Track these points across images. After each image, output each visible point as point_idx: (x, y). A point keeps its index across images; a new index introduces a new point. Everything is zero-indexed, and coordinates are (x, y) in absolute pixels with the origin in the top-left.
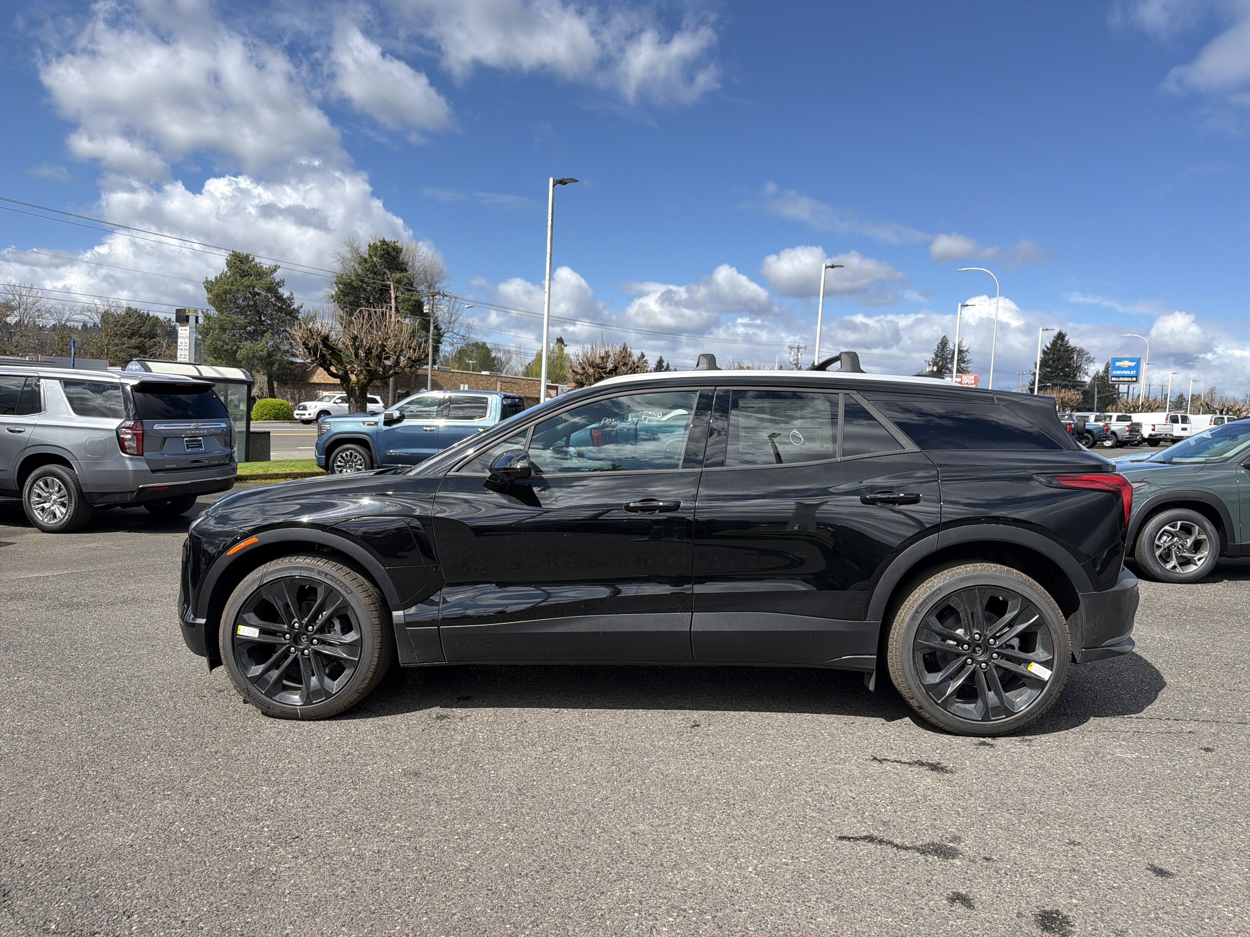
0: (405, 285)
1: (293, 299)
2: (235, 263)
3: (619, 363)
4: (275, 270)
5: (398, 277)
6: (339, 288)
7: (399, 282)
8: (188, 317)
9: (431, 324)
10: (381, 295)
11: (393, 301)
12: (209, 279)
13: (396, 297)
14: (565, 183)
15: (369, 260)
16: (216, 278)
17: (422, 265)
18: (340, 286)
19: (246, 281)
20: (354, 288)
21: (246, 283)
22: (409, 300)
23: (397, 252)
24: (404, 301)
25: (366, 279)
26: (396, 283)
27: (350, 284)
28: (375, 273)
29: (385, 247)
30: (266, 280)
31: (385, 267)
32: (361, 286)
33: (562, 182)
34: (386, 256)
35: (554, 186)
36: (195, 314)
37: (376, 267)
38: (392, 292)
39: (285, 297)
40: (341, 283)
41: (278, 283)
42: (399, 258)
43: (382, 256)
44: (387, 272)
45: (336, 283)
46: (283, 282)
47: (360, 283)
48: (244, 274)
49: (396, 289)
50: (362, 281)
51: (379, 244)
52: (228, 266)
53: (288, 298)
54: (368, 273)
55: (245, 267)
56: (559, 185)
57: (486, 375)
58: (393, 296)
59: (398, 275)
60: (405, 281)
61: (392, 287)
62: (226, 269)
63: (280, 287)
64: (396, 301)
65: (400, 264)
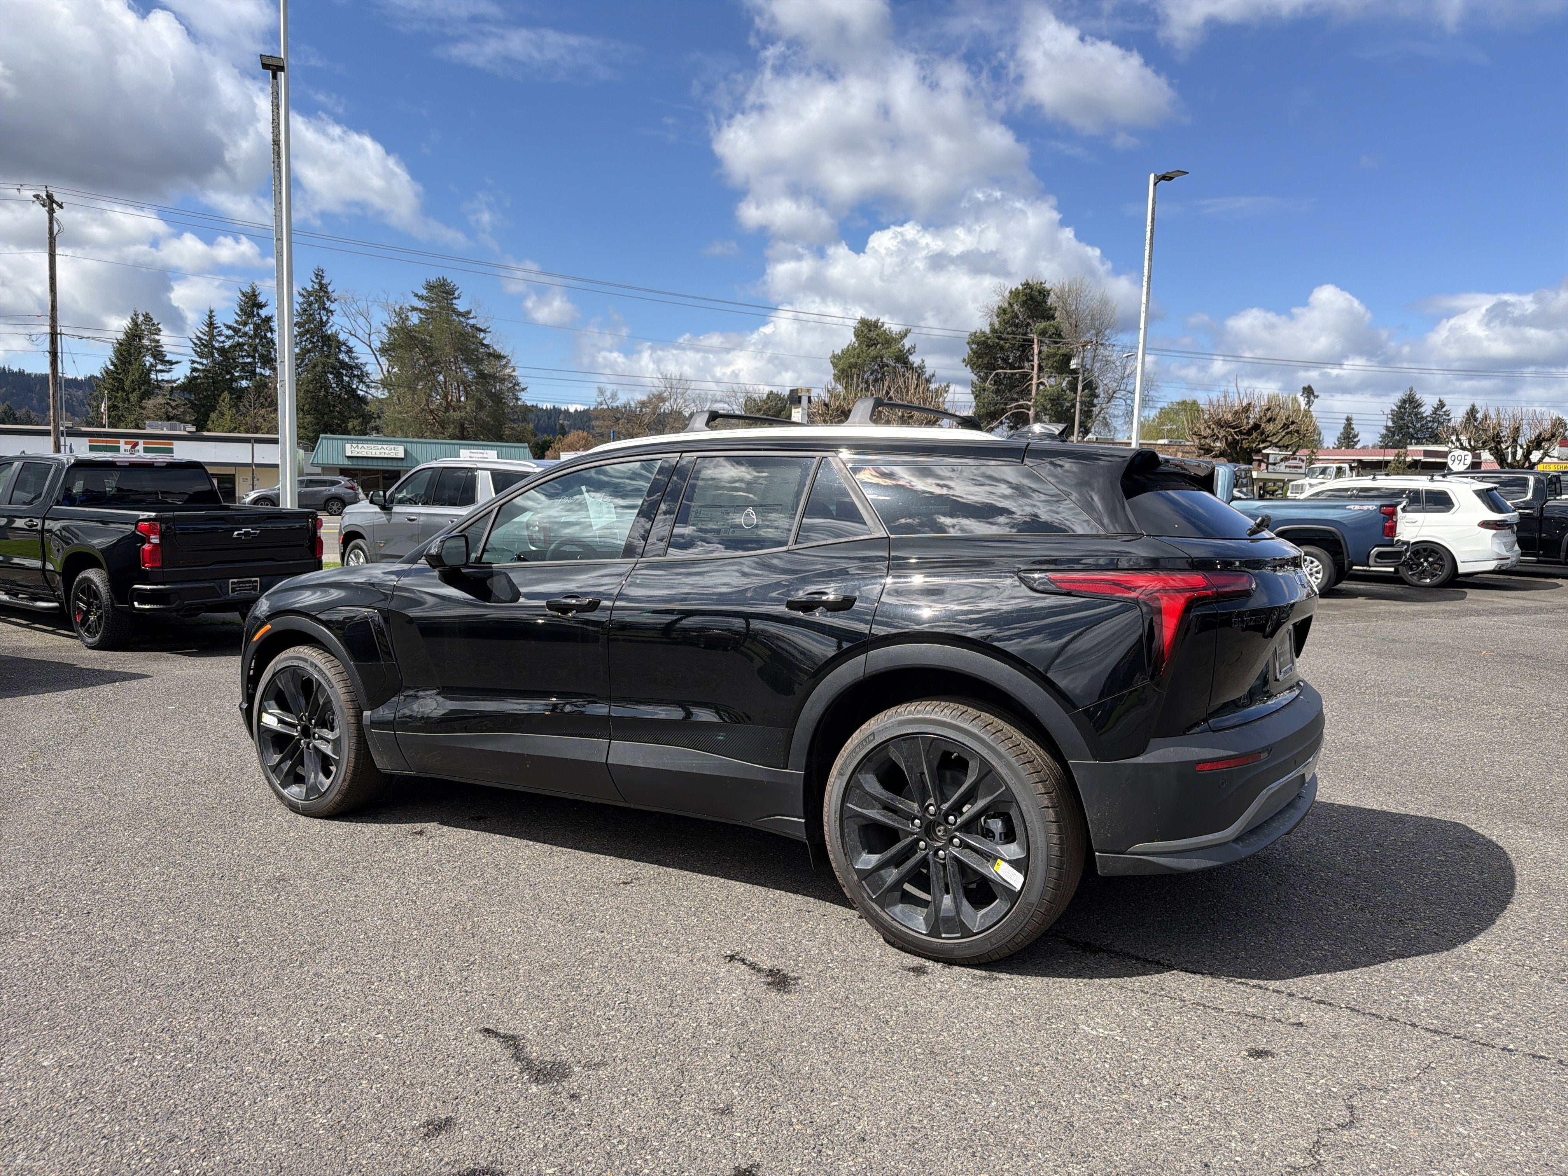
0: (1050, 337)
1: (924, 367)
2: (862, 332)
3: (1261, 418)
4: (906, 335)
5: (1042, 327)
6: (972, 349)
7: (1043, 333)
8: (800, 397)
9: (1080, 383)
10: (1023, 351)
11: (1036, 357)
12: (836, 353)
13: (1040, 352)
14: (1171, 178)
15: (1009, 310)
16: (842, 351)
17: (1088, 307)
18: (973, 346)
19: (873, 352)
20: (988, 346)
21: (872, 353)
22: (1055, 355)
23: (1044, 295)
24: (1048, 357)
25: (1004, 336)
26: (1040, 334)
27: (985, 342)
28: (1016, 326)
29: (1028, 291)
30: (894, 348)
31: (1029, 317)
32: (998, 344)
33: (1164, 178)
34: (1030, 302)
35: (1155, 184)
36: (807, 394)
37: (1018, 318)
38: (1035, 346)
39: (915, 365)
40: (973, 343)
41: (909, 349)
42: (1046, 302)
43: (1024, 303)
44: (1031, 321)
45: (968, 343)
46: (914, 348)
47: (997, 341)
48: (871, 343)
49: (1041, 342)
50: (1000, 338)
51: (1020, 288)
52: (855, 335)
53: (919, 367)
54: (1007, 326)
55: (873, 335)
56: (1162, 182)
57: (1165, 445)
58: (1036, 351)
59: (1042, 325)
60: (1051, 331)
61: (1036, 341)
62: (854, 340)
63: (911, 354)
64: (1040, 358)
65: (1046, 310)
